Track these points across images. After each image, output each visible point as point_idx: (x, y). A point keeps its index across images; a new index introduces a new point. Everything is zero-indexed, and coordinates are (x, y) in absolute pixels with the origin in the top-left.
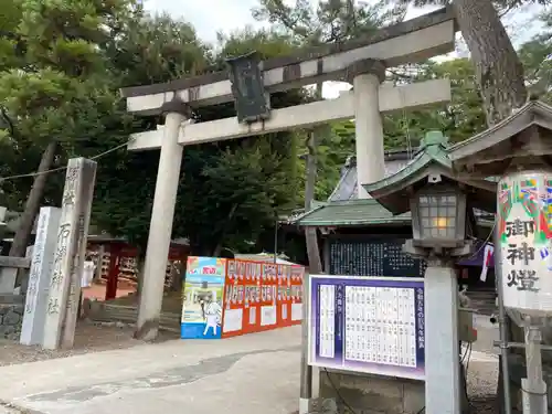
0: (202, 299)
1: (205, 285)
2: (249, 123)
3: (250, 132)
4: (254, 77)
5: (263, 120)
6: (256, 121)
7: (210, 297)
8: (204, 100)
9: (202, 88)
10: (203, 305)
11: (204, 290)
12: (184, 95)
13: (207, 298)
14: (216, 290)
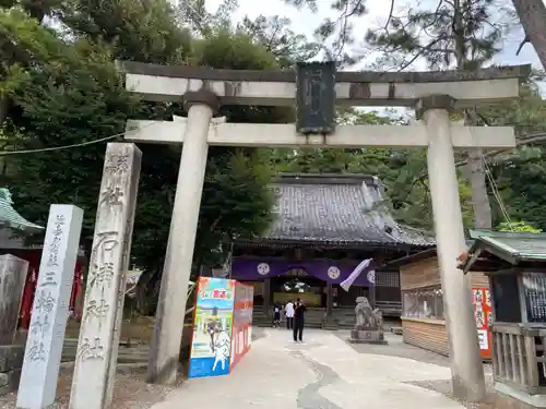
0: (213, 327)
1: (215, 311)
2: (307, 134)
3: (307, 144)
4: (323, 86)
5: (324, 134)
6: (315, 133)
7: (220, 325)
8: (245, 98)
9: (244, 84)
10: (212, 335)
11: (214, 317)
12: (218, 88)
13: (217, 327)
14: (225, 317)
